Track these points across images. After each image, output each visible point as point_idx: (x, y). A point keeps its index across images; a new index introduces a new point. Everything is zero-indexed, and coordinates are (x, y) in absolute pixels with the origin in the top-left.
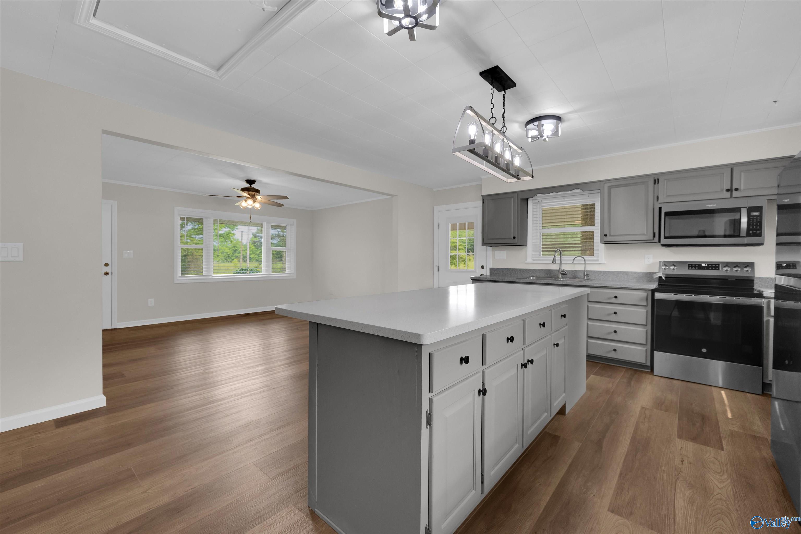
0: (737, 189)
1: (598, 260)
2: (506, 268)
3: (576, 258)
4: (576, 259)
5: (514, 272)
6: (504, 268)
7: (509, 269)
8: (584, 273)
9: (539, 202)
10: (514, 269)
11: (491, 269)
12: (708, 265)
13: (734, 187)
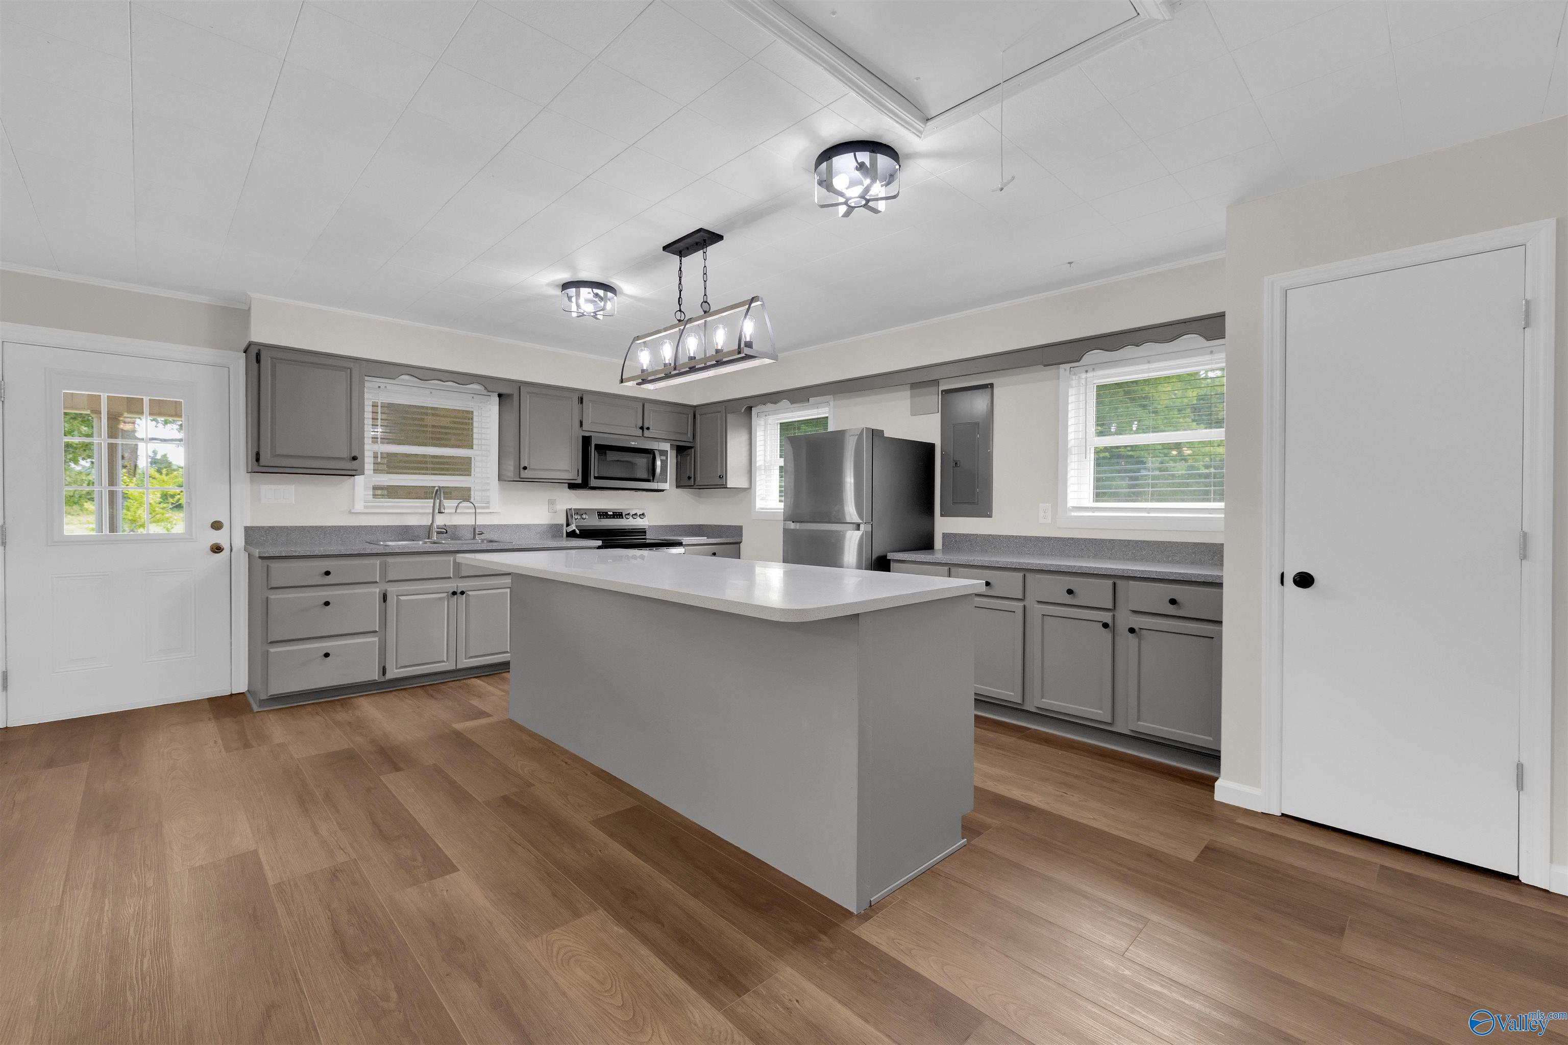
0: (648, 429)
1: (488, 508)
2: (296, 527)
3: (460, 502)
4: (460, 505)
5: (320, 534)
6: (291, 527)
7: (306, 527)
8: (474, 529)
9: (379, 387)
10: (321, 527)
11: (248, 530)
12: (613, 513)
13: (646, 426)
